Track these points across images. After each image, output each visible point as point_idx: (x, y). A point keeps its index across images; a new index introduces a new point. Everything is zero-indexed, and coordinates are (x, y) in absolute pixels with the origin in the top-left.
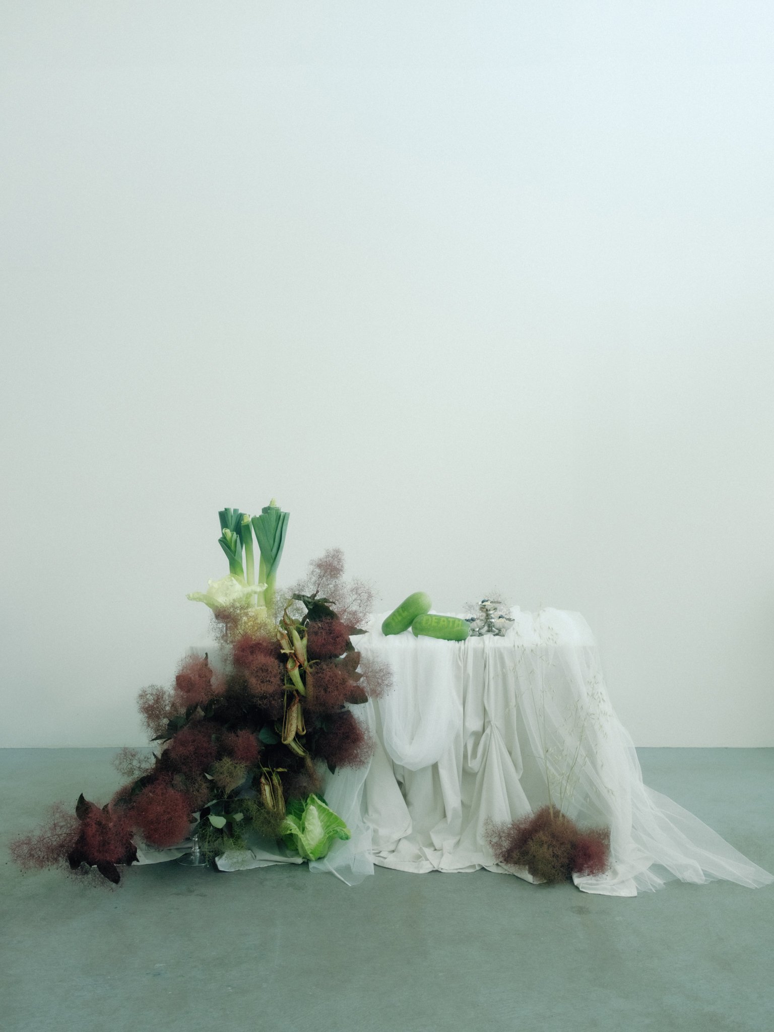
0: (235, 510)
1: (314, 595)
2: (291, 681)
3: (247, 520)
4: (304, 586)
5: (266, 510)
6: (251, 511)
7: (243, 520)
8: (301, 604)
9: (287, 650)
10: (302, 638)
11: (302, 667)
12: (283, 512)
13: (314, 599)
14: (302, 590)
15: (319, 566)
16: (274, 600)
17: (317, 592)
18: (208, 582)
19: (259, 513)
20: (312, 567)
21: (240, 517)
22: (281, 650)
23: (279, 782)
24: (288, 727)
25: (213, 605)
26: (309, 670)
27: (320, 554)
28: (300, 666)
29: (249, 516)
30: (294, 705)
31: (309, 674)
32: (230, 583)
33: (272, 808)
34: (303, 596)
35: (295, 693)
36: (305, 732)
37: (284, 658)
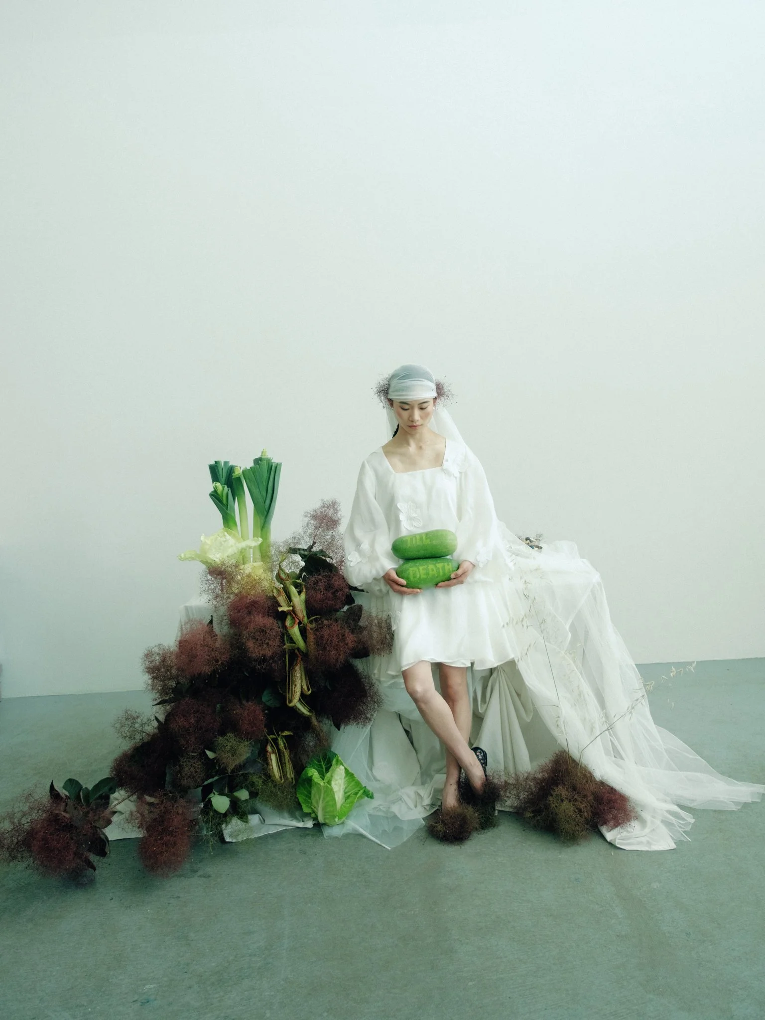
0: (226, 463)
1: (311, 547)
2: (291, 640)
3: (238, 472)
4: (299, 539)
5: (258, 461)
6: (243, 463)
7: (234, 472)
8: (297, 558)
9: (284, 608)
10: (300, 593)
11: (301, 624)
12: (274, 462)
13: (310, 551)
14: (298, 543)
15: (315, 517)
16: (268, 554)
17: (314, 543)
18: (200, 538)
19: (250, 464)
20: (307, 519)
21: (231, 470)
22: (279, 608)
23: (285, 746)
24: (292, 689)
25: (207, 562)
26: (309, 626)
27: (314, 504)
28: (300, 623)
29: (240, 467)
30: (297, 664)
31: (310, 630)
32: (223, 539)
33: (279, 780)
34: (299, 549)
35: (296, 651)
36: (310, 691)
37: (282, 616)
